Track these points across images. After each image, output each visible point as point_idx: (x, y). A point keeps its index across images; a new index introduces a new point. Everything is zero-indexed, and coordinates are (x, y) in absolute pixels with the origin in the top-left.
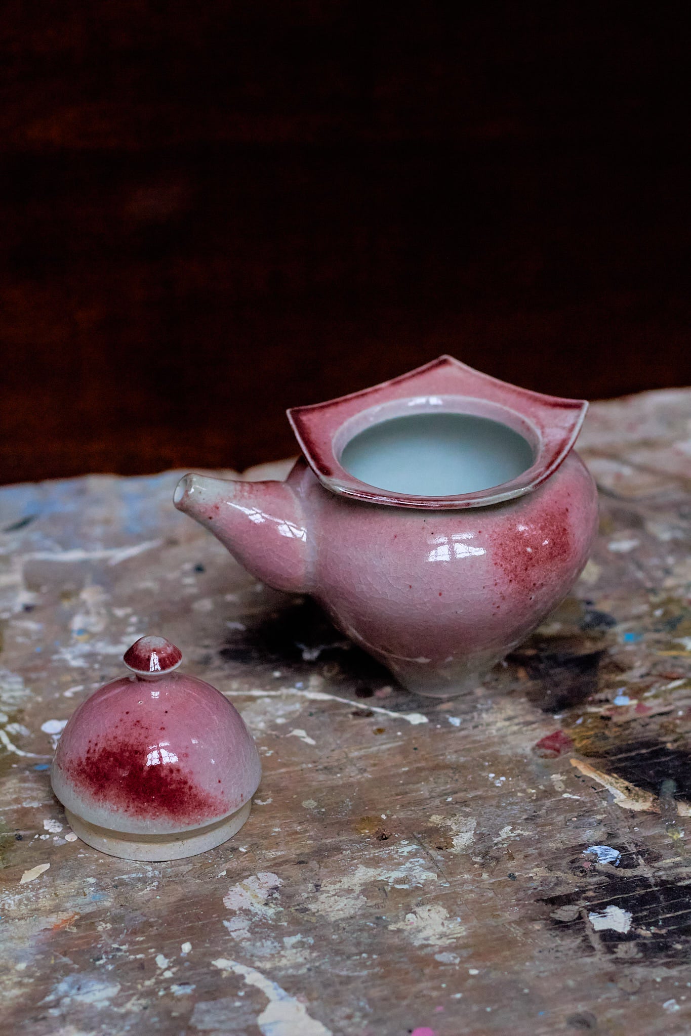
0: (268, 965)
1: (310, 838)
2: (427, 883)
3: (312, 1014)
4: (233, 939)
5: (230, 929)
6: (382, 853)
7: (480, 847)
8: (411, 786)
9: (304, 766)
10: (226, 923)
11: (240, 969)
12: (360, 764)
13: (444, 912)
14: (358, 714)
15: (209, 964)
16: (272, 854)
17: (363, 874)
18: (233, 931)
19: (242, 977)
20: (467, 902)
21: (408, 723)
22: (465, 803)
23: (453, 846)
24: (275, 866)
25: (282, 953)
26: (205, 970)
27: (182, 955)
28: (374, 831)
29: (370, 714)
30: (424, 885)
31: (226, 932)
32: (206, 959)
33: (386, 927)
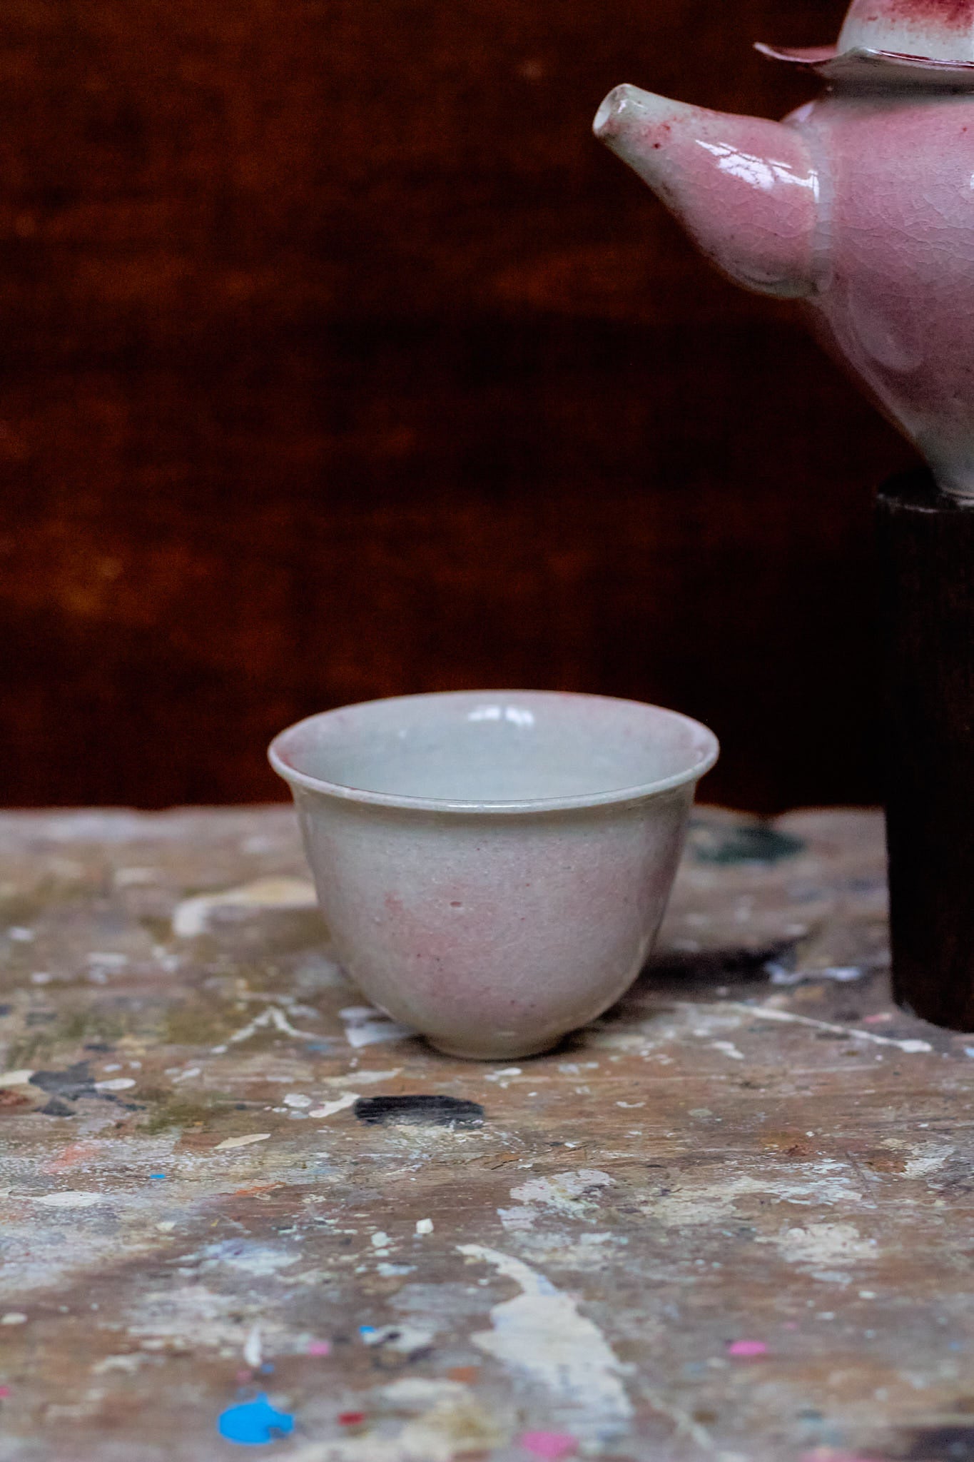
0: (541, 1258)
1: (685, 1145)
2: (841, 1202)
3: (582, 1312)
4: (502, 1228)
5: (503, 1218)
6: (789, 1168)
7: (949, 1175)
8: (870, 1109)
9: (713, 1077)
10: (501, 1212)
11: (493, 1256)
12: (799, 1082)
13: (855, 1233)
14: (828, 1036)
15: (453, 1249)
16: (612, 1155)
17: (746, 1184)
18: (506, 1220)
19: (496, 1266)
20: (896, 1226)
21: (899, 1049)
22: (947, 1131)
23: (904, 1170)
24: (610, 1167)
25: (572, 1248)
26: (443, 1254)
27: (415, 1236)
28: (787, 1147)
29: (845, 1037)
30: (835, 1204)
31: (498, 1220)
32: (450, 1244)
33: (750, 1239)
